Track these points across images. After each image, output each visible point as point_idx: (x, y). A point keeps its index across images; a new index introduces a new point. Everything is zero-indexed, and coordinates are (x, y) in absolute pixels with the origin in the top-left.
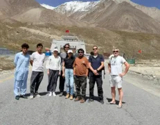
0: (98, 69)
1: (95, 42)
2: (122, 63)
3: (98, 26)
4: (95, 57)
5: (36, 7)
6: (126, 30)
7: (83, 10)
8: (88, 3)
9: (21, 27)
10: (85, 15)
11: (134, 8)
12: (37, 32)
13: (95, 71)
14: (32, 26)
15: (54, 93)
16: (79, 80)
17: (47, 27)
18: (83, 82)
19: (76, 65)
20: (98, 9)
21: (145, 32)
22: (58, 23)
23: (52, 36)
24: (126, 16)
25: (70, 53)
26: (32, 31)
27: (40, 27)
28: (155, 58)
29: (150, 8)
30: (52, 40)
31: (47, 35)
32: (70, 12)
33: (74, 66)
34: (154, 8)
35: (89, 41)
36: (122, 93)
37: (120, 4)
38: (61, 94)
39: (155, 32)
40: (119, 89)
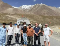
0: (38, 33)
1: (33, 19)
2: (49, 30)
3: (34, 14)
4: (37, 28)
5: (11, 8)
6: (44, 15)
7: (28, 8)
8: (30, 6)
9: (5, 15)
10: (29, 10)
11: (47, 7)
12: (11, 16)
13: (37, 34)
14: (9, 14)
15: (18, 44)
16: (29, 38)
17: (15, 15)
18: (31, 39)
19: (28, 31)
20: (34, 8)
21: (51, 15)
22: (19, 13)
23: (17, 18)
24: (44, 10)
25: (25, 26)
26: (10, 16)
27: (12, 15)
28: (56, 25)
29: (53, 7)
30: (17, 19)
31: (15, 18)
32: (23, 9)
33: (27, 32)
34: (54, 7)
35: (31, 19)
36: (49, 44)
37: (42, 6)
38: (21, 44)
39: (55, 15)
40: (48, 42)
